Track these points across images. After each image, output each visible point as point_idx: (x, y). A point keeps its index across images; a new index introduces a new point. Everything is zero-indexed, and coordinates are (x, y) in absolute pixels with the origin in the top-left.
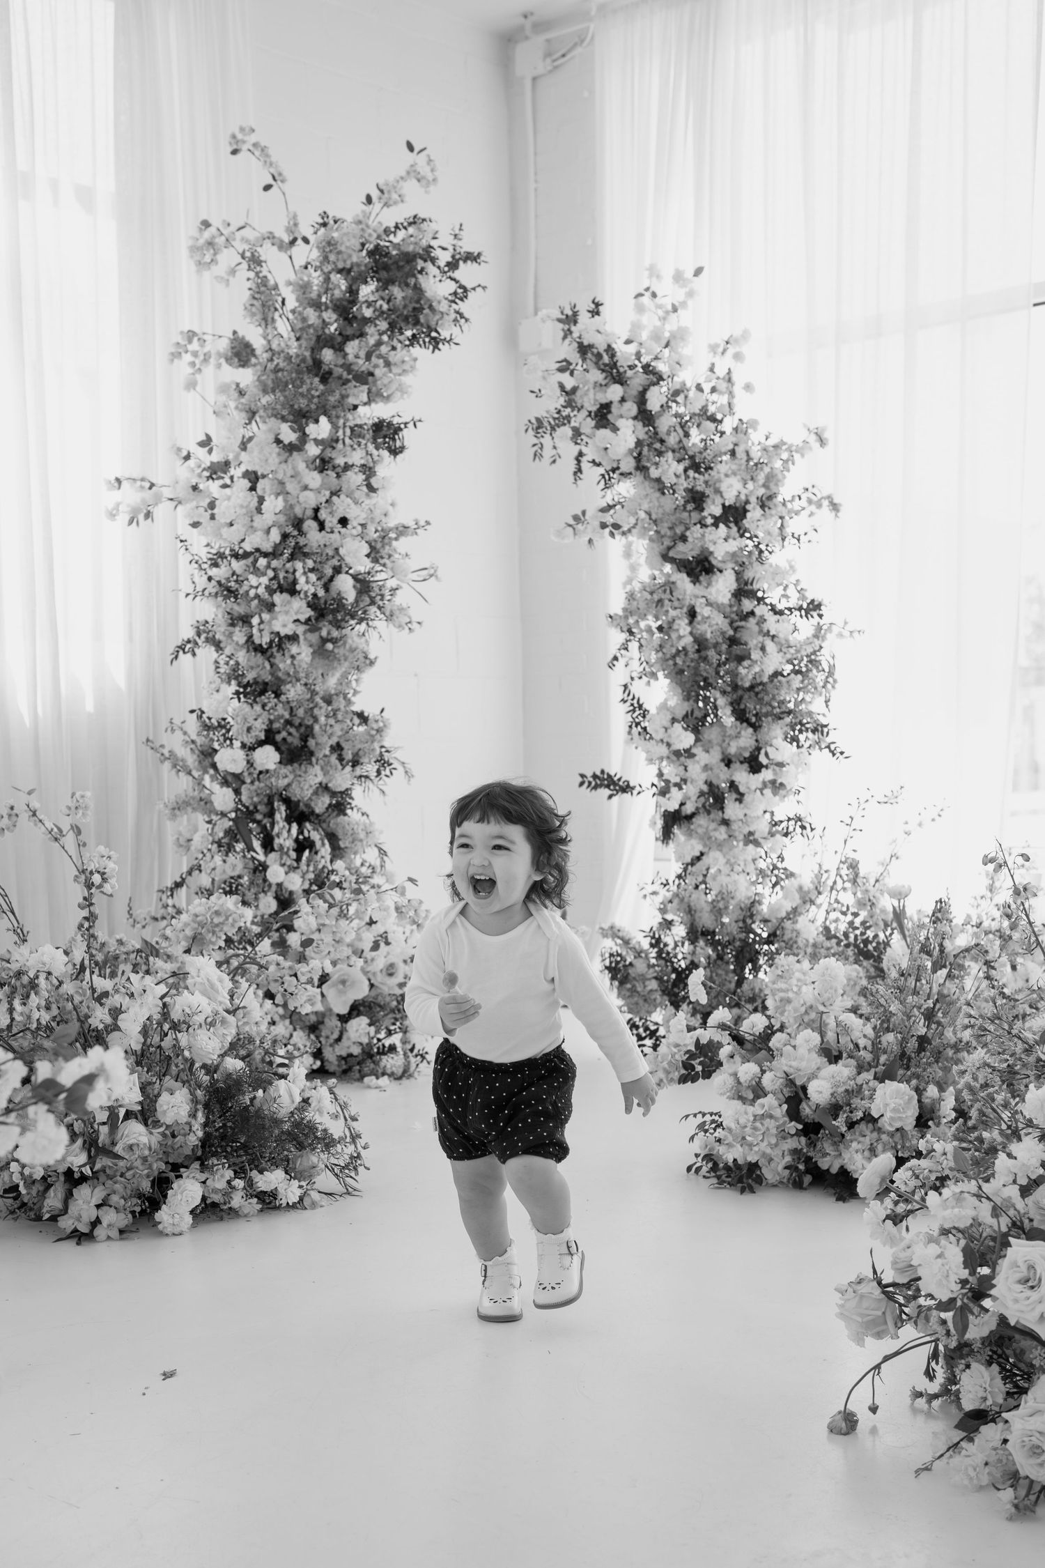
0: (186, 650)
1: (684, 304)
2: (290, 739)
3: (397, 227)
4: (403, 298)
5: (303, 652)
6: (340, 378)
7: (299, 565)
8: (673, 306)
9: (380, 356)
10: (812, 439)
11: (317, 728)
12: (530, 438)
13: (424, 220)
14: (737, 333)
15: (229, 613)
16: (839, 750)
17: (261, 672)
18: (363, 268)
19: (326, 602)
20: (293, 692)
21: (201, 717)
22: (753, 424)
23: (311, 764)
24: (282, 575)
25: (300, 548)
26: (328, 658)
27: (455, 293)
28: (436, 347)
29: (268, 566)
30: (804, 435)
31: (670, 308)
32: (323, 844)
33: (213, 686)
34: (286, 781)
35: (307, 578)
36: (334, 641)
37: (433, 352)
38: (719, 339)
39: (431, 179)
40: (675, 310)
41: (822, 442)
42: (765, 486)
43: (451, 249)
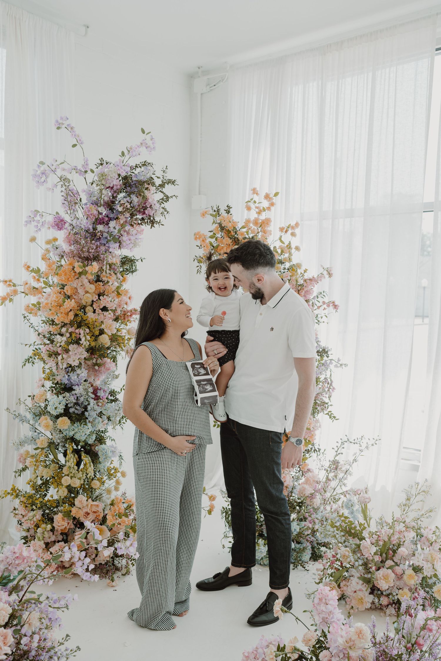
0: (30, 361)
1: (269, 209)
2: (76, 412)
3: (136, 166)
4: (138, 202)
5: (83, 373)
6: (106, 238)
7: (82, 332)
8: (263, 208)
9: (125, 231)
10: (325, 273)
11: (89, 408)
12: (196, 263)
13: (149, 164)
14: (293, 223)
15: (48, 351)
16: (333, 415)
17: (63, 379)
18: (119, 187)
19: (95, 346)
20: (78, 390)
21: (34, 399)
22: (299, 266)
23: (86, 424)
24: (73, 335)
25: (84, 321)
26: (96, 371)
27: (162, 199)
28: (152, 226)
29: (67, 331)
30: (322, 270)
31: (262, 208)
32: (90, 466)
33: (41, 383)
34: (73, 433)
35: (86, 338)
36: (99, 365)
37: (151, 228)
38: (284, 225)
39: (152, 147)
40: (264, 210)
41: (330, 275)
42: (305, 296)
43: (161, 177)
